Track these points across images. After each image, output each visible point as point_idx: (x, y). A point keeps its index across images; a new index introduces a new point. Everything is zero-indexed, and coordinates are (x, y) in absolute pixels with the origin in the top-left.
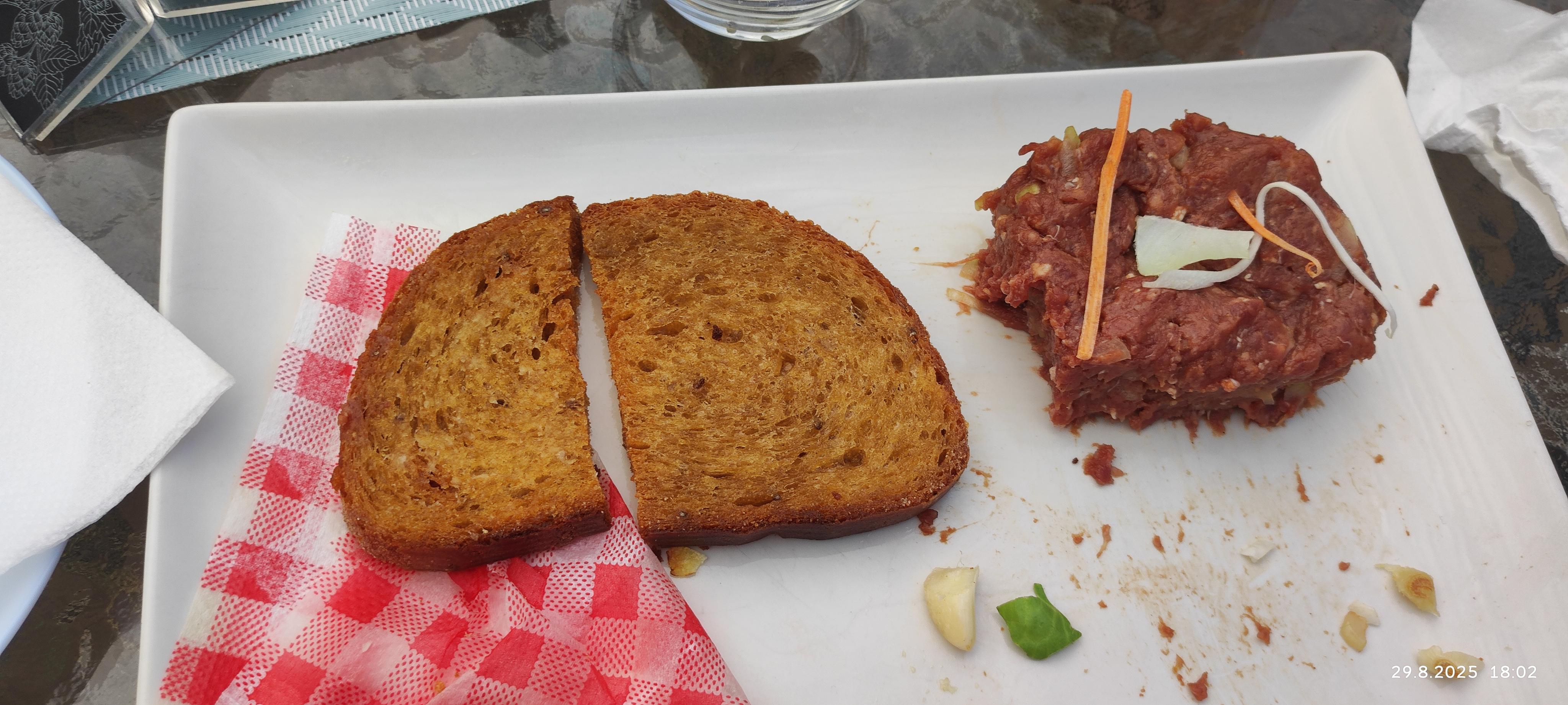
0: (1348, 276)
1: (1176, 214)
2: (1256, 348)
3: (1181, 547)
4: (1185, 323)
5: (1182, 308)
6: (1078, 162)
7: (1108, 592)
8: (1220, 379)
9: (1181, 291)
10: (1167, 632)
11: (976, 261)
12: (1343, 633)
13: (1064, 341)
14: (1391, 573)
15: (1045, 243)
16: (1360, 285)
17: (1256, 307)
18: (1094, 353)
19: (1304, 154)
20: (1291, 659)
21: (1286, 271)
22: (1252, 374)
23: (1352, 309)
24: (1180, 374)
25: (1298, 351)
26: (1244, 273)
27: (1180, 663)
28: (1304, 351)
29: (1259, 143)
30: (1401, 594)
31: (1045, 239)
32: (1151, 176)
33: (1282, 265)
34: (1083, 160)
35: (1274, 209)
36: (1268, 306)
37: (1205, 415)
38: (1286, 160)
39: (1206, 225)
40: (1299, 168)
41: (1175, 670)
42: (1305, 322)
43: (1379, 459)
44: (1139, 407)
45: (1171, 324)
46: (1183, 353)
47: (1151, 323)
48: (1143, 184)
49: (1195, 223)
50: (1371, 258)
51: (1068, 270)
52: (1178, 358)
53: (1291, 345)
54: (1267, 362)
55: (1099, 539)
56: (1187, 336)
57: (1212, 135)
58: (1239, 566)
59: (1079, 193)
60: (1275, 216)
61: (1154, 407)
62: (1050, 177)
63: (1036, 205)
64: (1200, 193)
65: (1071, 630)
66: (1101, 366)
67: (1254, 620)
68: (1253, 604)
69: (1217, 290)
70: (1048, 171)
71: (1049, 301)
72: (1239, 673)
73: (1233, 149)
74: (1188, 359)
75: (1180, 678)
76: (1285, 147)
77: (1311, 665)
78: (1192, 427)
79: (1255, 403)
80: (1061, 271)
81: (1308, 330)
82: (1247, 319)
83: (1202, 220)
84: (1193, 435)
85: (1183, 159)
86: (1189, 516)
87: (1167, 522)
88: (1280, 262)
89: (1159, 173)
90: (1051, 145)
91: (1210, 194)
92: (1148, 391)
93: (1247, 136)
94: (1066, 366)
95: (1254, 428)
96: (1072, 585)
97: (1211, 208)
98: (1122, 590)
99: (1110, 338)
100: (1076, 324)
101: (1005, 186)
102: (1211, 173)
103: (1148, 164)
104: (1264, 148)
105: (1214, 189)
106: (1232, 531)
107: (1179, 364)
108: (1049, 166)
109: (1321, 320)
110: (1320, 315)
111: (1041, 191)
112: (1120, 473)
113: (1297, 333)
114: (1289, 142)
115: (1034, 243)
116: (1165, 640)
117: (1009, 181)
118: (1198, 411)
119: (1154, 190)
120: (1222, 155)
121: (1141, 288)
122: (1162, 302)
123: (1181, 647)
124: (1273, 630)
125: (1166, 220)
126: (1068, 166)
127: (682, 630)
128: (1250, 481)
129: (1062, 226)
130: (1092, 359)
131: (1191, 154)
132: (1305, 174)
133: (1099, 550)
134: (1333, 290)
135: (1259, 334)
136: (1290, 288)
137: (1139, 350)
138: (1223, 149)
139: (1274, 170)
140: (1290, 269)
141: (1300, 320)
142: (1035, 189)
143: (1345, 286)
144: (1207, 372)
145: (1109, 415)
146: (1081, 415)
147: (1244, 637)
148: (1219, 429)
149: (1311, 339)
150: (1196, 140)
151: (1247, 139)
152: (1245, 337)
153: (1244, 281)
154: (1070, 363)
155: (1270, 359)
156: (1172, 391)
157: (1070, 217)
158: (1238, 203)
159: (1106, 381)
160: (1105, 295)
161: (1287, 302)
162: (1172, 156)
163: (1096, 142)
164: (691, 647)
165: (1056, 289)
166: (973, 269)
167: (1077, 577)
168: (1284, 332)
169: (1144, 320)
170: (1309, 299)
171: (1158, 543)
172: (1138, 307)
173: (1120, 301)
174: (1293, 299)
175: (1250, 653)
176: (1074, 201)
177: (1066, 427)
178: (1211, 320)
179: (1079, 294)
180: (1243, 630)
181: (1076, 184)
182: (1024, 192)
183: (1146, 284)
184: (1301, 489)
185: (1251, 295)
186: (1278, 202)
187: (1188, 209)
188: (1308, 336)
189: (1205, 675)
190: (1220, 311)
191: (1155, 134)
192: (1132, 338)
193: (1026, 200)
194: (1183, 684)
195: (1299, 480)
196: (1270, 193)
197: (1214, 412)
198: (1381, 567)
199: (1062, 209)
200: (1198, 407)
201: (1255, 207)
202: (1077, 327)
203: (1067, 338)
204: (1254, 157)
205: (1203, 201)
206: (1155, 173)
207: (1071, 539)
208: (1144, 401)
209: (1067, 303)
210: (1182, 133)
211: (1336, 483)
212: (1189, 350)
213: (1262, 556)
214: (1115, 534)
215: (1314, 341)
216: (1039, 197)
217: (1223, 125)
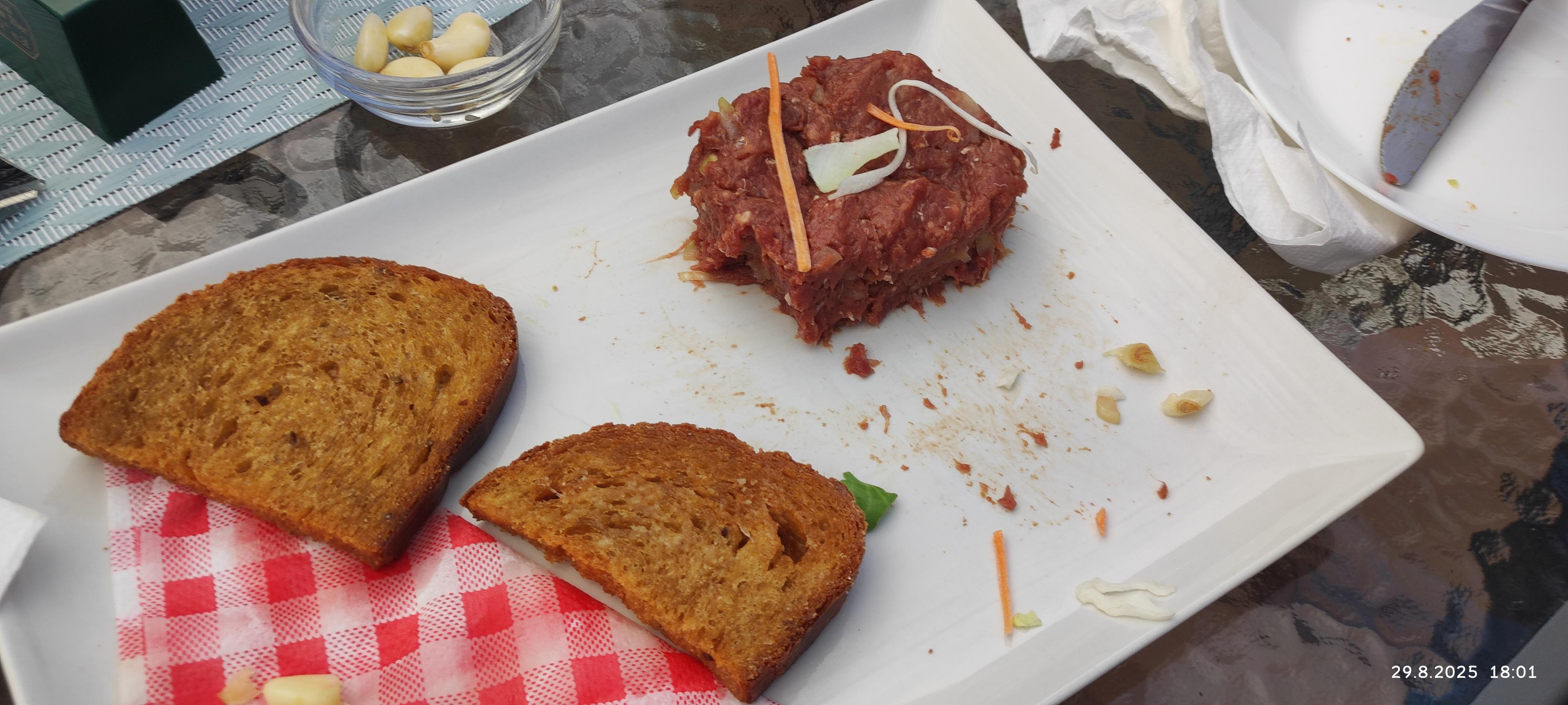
0: (983, 135)
1: (833, 138)
2: (937, 215)
3: (947, 400)
4: (873, 216)
5: (867, 206)
6: (739, 124)
7: (905, 456)
8: (918, 252)
9: (860, 193)
10: (965, 468)
11: (692, 243)
12: (1100, 415)
13: (785, 267)
14: (1116, 355)
15: (738, 197)
16: (994, 139)
17: (922, 184)
18: (812, 265)
19: (911, 56)
20: (1069, 450)
21: (935, 150)
22: (942, 237)
23: (996, 159)
24: (887, 260)
25: (970, 207)
26: (903, 164)
27: (985, 488)
28: (974, 205)
29: (873, 60)
30: (1130, 367)
31: (737, 193)
32: (800, 117)
33: (930, 147)
34: (742, 121)
35: (906, 105)
36: (933, 182)
37: (924, 294)
38: (899, 66)
39: (859, 138)
40: (911, 68)
41: (983, 495)
42: (966, 185)
43: (1071, 276)
44: (868, 303)
45: (863, 221)
46: (882, 240)
47: (847, 226)
48: (797, 125)
49: (850, 140)
50: (994, 118)
51: (765, 210)
52: (880, 246)
53: (963, 204)
54: (949, 223)
55: (881, 419)
56: (879, 225)
57: (834, 69)
58: (999, 395)
59: (750, 148)
60: (909, 112)
61: (880, 299)
62: (721, 143)
63: (719, 169)
64: (844, 115)
65: (886, 494)
66: (822, 274)
67: (1028, 433)
68: (1022, 421)
69: (888, 183)
70: (717, 140)
71: (761, 238)
72: (1034, 477)
73: (855, 72)
74: (888, 244)
75: (989, 499)
76: (894, 56)
77: (1086, 449)
78: (918, 307)
79: (957, 267)
80: (760, 212)
81: (970, 188)
82: (920, 196)
83: (854, 136)
84: (921, 312)
85: (820, 95)
86: (943, 374)
87: (929, 385)
88: (927, 145)
89: (806, 112)
90: (711, 118)
91: (852, 113)
92: (870, 286)
93: (862, 59)
94: (795, 287)
95: (966, 289)
96: (875, 462)
97: (857, 124)
98: (915, 450)
99: (819, 249)
100: (789, 249)
101: (689, 168)
102: (846, 96)
103: (795, 108)
104: (878, 62)
105: (854, 107)
106: (982, 372)
107: (883, 251)
108: (716, 135)
109: (977, 177)
110: (974, 173)
111: (718, 158)
112: (877, 363)
113: (963, 195)
114: (895, 52)
115: (730, 200)
116: (966, 475)
117: (691, 162)
118: (917, 291)
119: (808, 126)
120: (849, 79)
121: (828, 202)
122: (849, 206)
123: (980, 475)
124: (1046, 434)
125: (827, 145)
126: (732, 131)
127: (560, 615)
128: (980, 330)
129: (746, 178)
130: (811, 271)
131: (825, 89)
132: (918, 71)
133: (884, 427)
134: (976, 150)
135: (935, 204)
136: (944, 162)
137: (846, 250)
138: (847, 75)
139: (893, 77)
140: (937, 148)
141: (962, 185)
142: (714, 158)
143: (984, 144)
144: (907, 247)
145: (848, 319)
146: (826, 327)
147: (1027, 449)
148: (940, 300)
149: (976, 194)
150: (824, 77)
151: (862, 61)
152: (924, 210)
153: (906, 169)
154: (797, 282)
155: (951, 220)
156: (888, 278)
157: (750, 169)
158: (876, 111)
159: (832, 288)
160: (804, 219)
161: (946, 174)
162: (811, 96)
163: (746, 103)
164: (573, 625)
165: (761, 227)
166: (693, 252)
167: (875, 455)
168: (953, 197)
169: (841, 225)
170: (961, 165)
171: (928, 404)
172: (832, 217)
173: (816, 218)
174: (949, 170)
175: (1036, 458)
176: (748, 155)
177: (818, 344)
178: (892, 206)
179: (782, 225)
180: (1023, 443)
181: (744, 142)
182: (705, 164)
183: (831, 198)
184: (1022, 321)
185: (915, 178)
186: (907, 100)
187: (840, 132)
188: (972, 193)
189: (1008, 489)
190: (897, 197)
191: (791, 84)
192: (837, 242)
193: (709, 169)
194: (994, 503)
195: (1018, 314)
196: (897, 95)
197: (930, 288)
198: (1107, 355)
199: (741, 164)
200: (915, 287)
201: (890, 110)
202: (791, 251)
203: (787, 263)
204: (873, 72)
205: (849, 121)
206: (803, 112)
207: (859, 428)
208: (870, 296)
209: (775, 235)
210: (811, 76)
211: (1047, 306)
212: (886, 235)
213: (1013, 382)
214: (891, 410)
215: (978, 194)
216: (719, 163)
217: (841, 58)
